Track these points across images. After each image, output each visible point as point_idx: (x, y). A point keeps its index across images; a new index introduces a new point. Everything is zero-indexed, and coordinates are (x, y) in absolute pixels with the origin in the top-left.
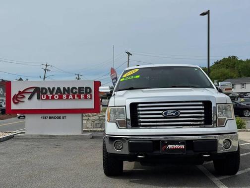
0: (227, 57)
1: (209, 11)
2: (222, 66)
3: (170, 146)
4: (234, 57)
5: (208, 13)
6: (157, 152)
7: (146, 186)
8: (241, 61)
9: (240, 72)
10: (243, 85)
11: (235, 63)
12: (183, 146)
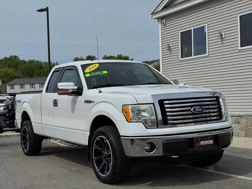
0: (8, 56)
1: (48, 8)
2: (3, 66)
3: (202, 143)
4: (15, 57)
5: (47, 10)
6: (190, 150)
7: (171, 187)
8: (24, 61)
9: (23, 73)
10: (32, 85)
11: (17, 64)
12: (211, 142)
